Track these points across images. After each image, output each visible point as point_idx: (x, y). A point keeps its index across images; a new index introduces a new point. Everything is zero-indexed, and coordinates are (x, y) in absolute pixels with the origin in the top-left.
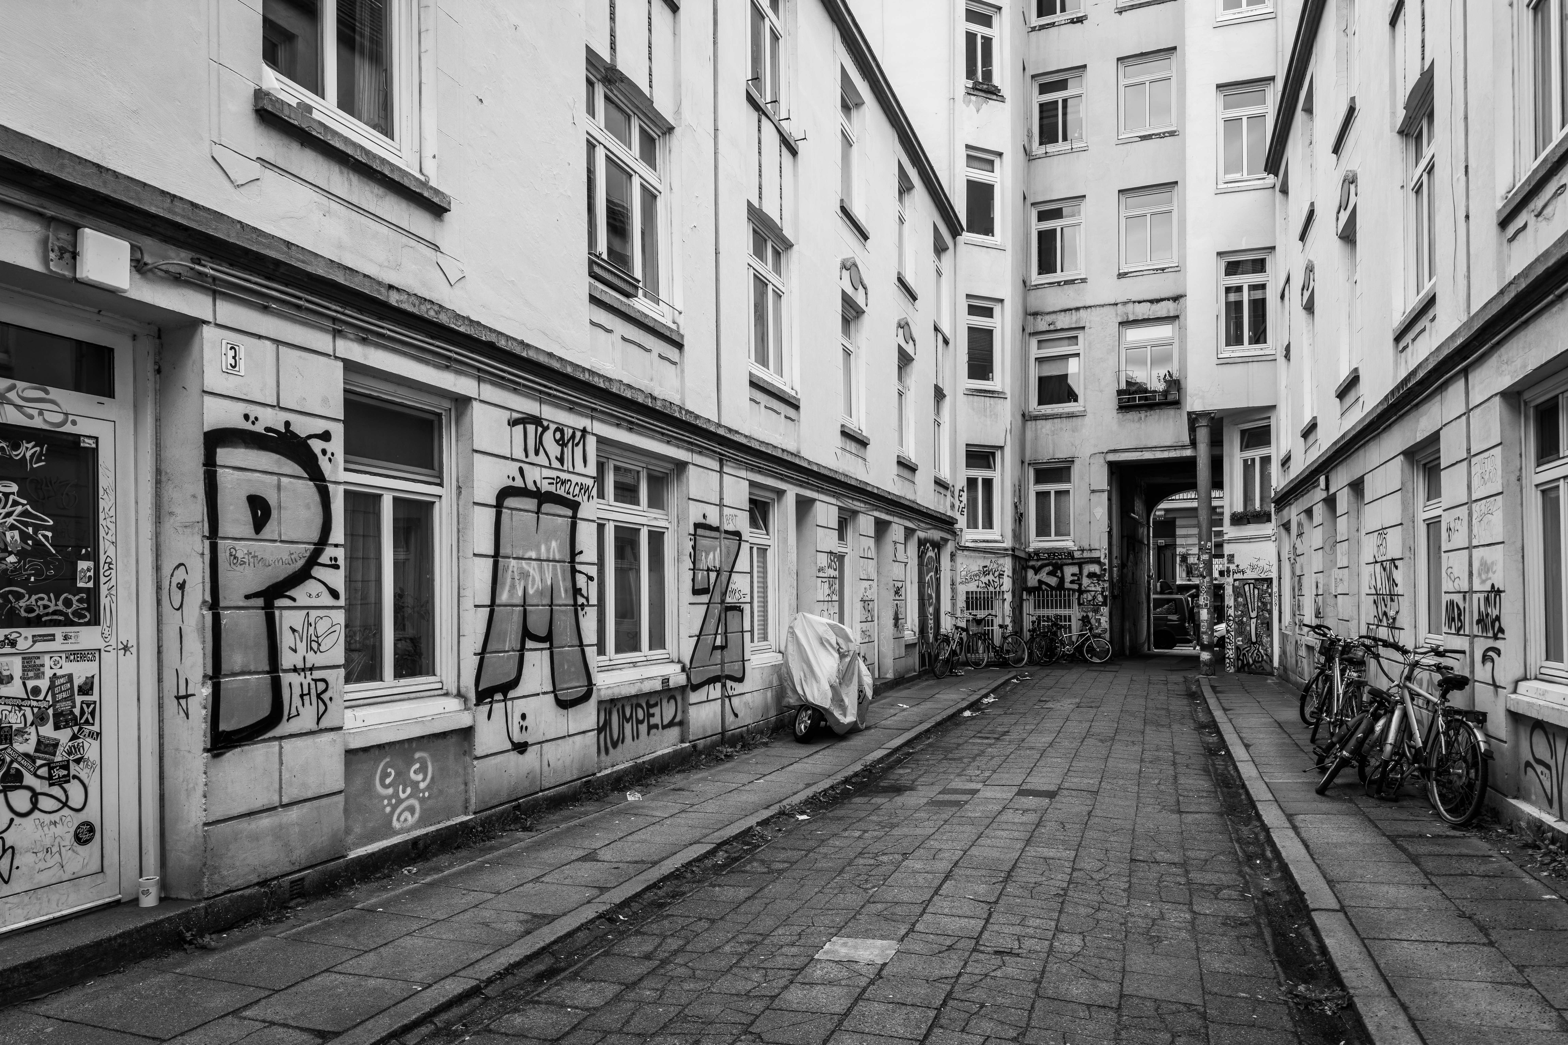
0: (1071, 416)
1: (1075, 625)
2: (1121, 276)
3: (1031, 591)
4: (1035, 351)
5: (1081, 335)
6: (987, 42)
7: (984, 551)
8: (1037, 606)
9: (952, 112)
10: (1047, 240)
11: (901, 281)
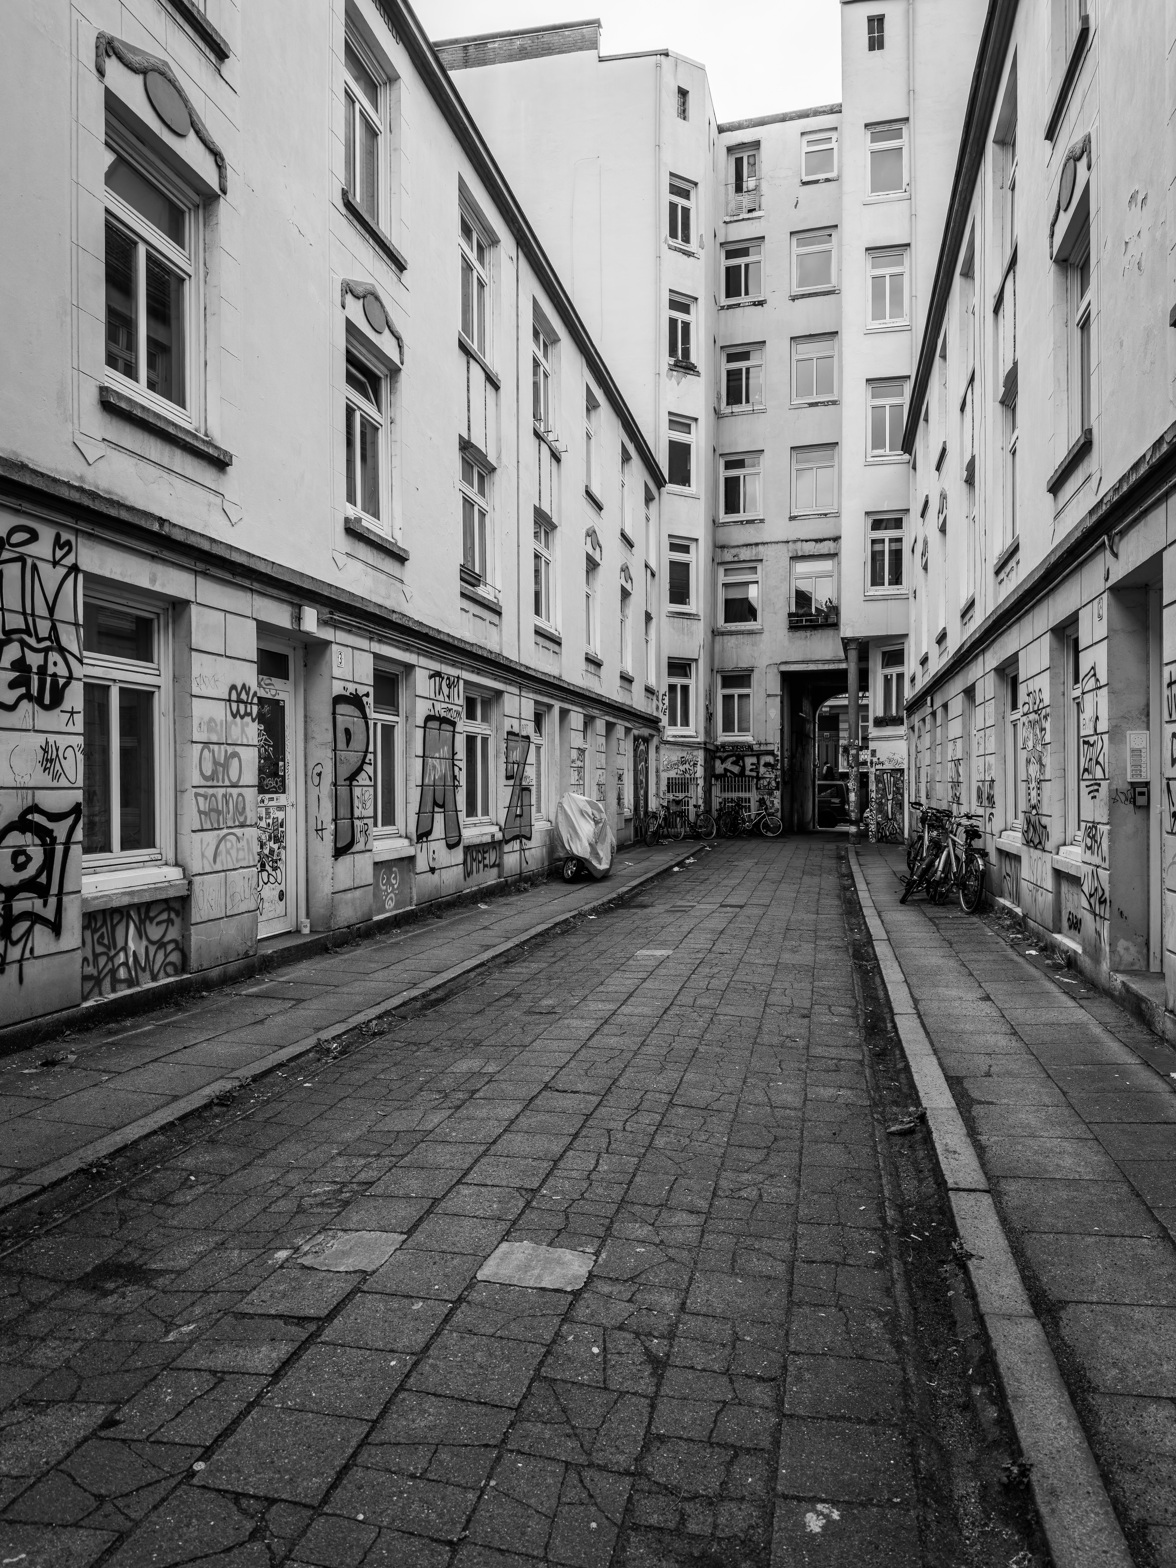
0: (751, 633)
1: (754, 805)
2: (792, 518)
3: (718, 777)
4: (722, 578)
5: (759, 567)
6: (686, 326)
7: (682, 744)
8: (723, 790)
9: (657, 385)
10: (732, 487)
11: (623, 535)
